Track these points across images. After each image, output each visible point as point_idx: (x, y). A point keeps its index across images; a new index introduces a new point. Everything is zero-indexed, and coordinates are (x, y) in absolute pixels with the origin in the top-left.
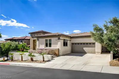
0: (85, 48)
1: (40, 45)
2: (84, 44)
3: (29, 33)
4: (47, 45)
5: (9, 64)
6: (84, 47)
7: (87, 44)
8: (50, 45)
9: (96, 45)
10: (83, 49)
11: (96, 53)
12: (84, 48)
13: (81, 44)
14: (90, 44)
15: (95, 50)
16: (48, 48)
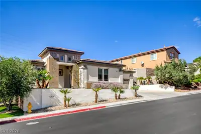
1: (90, 77)
4: (100, 78)
5: (105, 107)
8: (106, 78)
16: (103, 82)
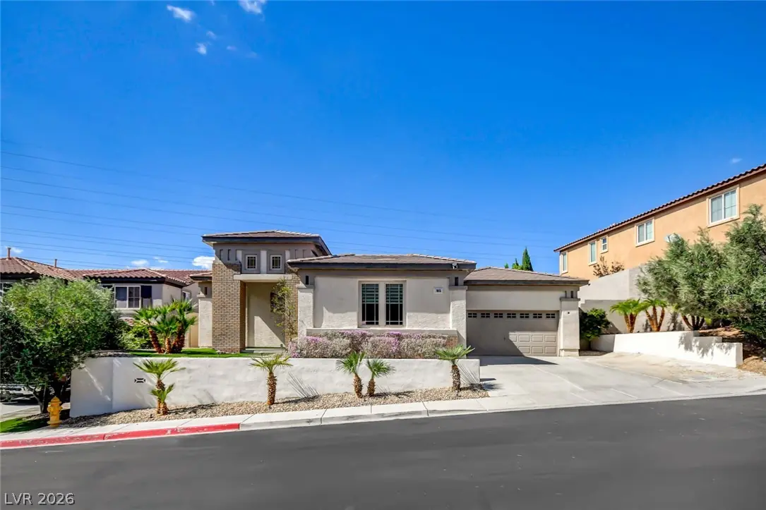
0: (517, 333)
1: (327, 314)
2: (511, 315)
3: (206, 239)
5: (237, 426)
6: (514, 330)
7: (525, 315)
8: (395, 315)
9: (561, 321)
10: (506, 338)
11: (563, 353)
12: (510, 333)
13: (499, 314)
14: (538, 315)
15: (555, 340)
16: (382, 328)
